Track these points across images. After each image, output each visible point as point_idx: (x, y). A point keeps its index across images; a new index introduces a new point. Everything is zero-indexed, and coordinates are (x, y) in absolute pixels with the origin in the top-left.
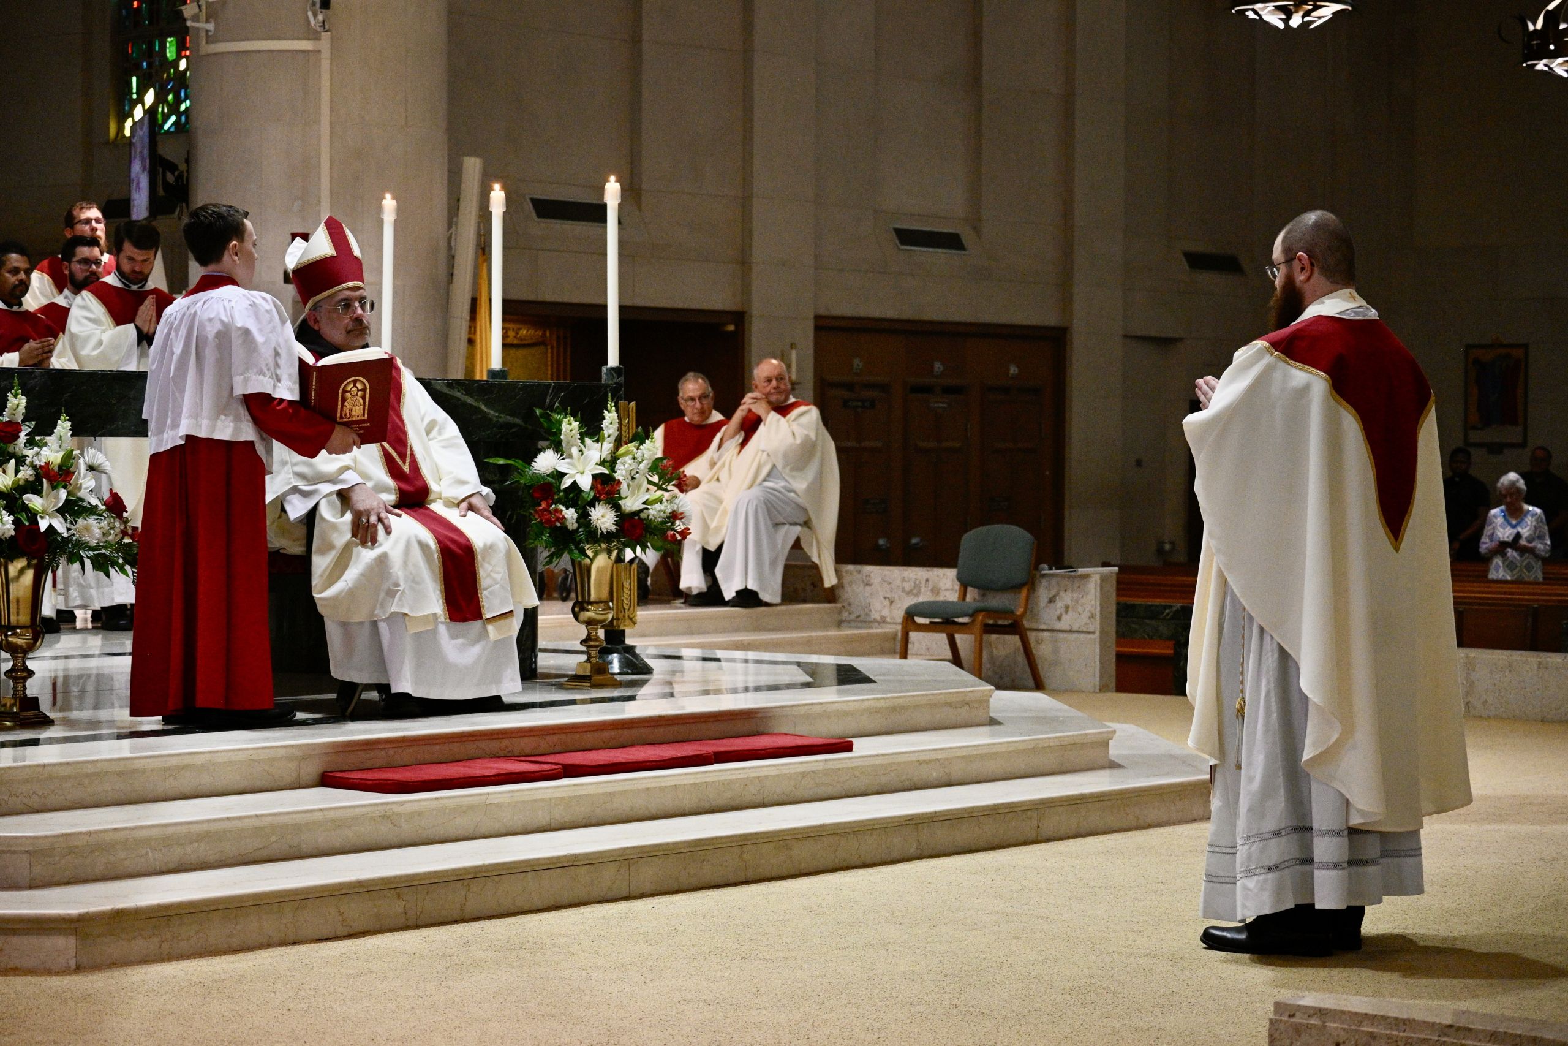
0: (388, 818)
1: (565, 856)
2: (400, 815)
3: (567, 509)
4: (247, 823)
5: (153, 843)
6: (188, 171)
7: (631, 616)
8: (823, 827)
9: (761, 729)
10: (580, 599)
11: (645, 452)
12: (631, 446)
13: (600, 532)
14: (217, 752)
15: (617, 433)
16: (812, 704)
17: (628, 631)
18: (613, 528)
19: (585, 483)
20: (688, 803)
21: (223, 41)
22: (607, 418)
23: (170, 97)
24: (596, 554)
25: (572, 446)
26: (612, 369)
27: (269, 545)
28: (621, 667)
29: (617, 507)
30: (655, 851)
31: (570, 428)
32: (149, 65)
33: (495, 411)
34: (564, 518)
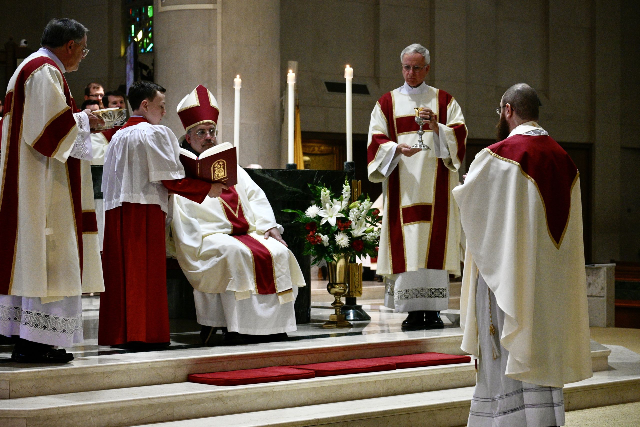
0: (220, 399)
1: (313, 420)
2: (227, 397)
3: (324, 235)
4: (145, 402)
5: (93, 413)
6: (153, 69)
7: (359, 290)
8: (453, 403)
9: (422, 350)
10: (331, 282)
11: (364, 206)
12: (357, 203)
13: (340, 247)
14: (132, 364)
15: (350, 196)
16: (450, 337)
17: (357, 298)
18: (347, 245)
19: (333, 222)
20: (382, 390)
21: (170, 5)
22: (345, 188)
23: (150, 35)
24: (339, 259)
25: (326, 203)
26: (349, 163)
27: (167, 255)
28: (354, 317)
29: (349, 235)
30: (362, 417)
31: (325, 193)
32: (140, 19)
33: (287, 185)
34: (322, 240)
